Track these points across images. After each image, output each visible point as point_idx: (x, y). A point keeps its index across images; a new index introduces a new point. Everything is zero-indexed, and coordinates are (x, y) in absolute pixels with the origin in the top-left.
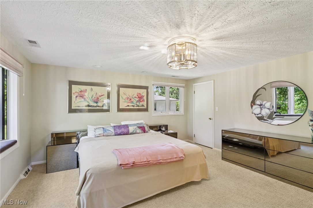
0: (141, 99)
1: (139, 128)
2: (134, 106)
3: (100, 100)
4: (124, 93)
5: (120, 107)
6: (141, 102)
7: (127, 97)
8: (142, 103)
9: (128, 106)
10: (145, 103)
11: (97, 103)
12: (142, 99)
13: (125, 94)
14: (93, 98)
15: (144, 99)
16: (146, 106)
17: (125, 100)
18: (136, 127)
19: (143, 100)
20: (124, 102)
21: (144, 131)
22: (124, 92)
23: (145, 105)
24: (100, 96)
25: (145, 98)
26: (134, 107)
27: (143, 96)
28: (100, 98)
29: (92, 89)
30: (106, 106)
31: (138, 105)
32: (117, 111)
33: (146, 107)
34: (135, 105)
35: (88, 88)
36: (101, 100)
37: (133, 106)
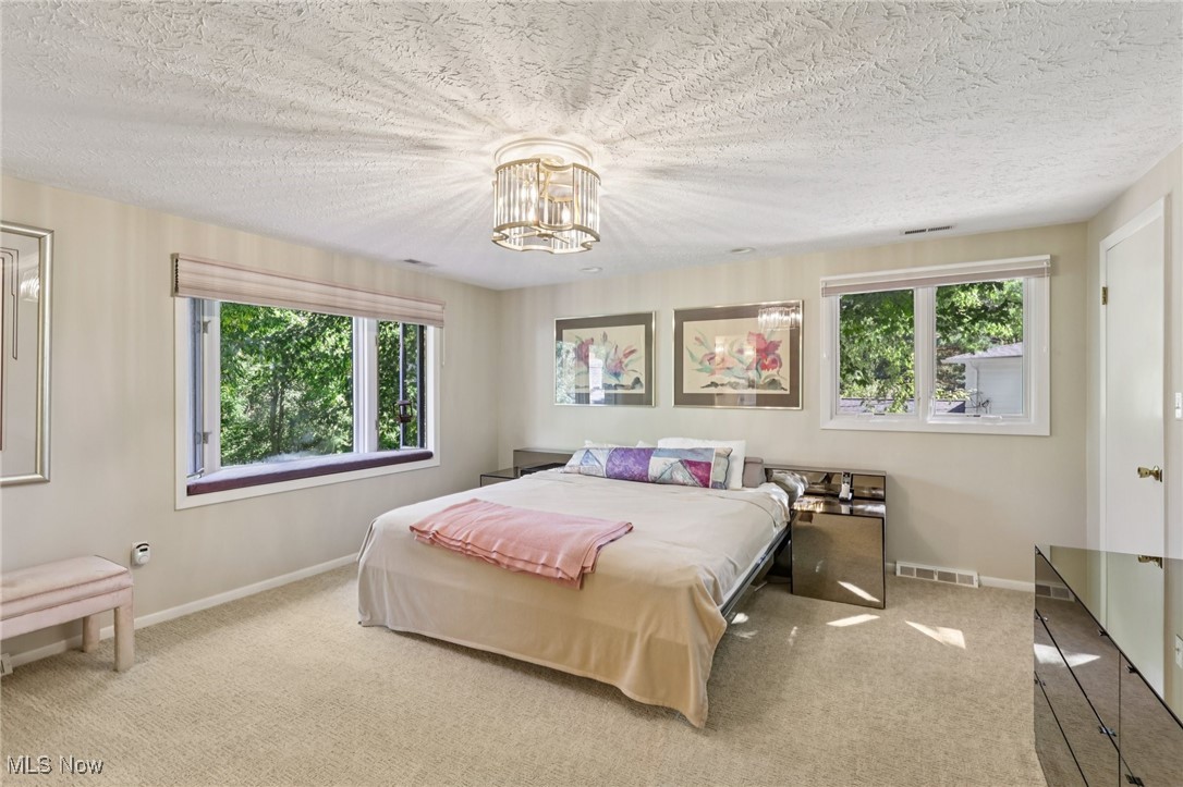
0: (767, 355)
1: (685, 467)
2: (738, 384)
3: (626, 366)
4: (697, 339)
5: (686, 390)
6: (765, 367)
7: (708, 352)
8: (772, 372)
9: (714, 384)
10: (783, 374)
11: (617, 375)
12: (770, 358)
13: (702, 343)
14: (609, 361)
15: (778, 356)
16: (786, 384)
17: (701, 363)
18: (677, 460)
19: (774, 361)
20: (699, 370)
21: (701, 481)
22: (699, 336)
23: (782, 382)
24: (626, 356)
25: (784, 352)
26: (734, 388)
27: (775, 345)
28: (626, 361)
29: (605, 336)
30: (642, 385)
31: (753, 381)
32: (675, 404)
33: (788, 388)
34: (742, 381)
35: (597, 332)
36: (630, 367)
37: (734, 386)
